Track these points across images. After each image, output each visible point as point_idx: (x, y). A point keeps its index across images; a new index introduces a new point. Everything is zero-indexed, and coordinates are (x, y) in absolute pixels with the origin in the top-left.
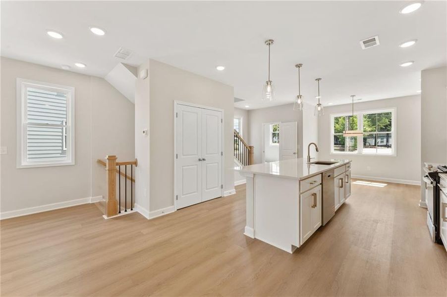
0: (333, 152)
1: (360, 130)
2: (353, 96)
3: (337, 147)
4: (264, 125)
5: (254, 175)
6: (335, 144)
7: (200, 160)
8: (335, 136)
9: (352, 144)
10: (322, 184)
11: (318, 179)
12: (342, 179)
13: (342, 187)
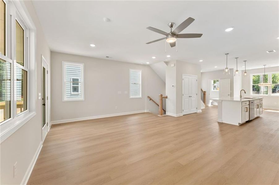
0: (252, 94)
1: (270, 83)
2: (265, 65)
3: (254, 92)
4: (209, 81)
5: (222, 101)
6: (253, 90)
7: (189, 97)
8: (253, 86)
9: (265, 90)
10: (249, 105)
11: (248, 103)
12: (258, 105)
13: (258, 108)
